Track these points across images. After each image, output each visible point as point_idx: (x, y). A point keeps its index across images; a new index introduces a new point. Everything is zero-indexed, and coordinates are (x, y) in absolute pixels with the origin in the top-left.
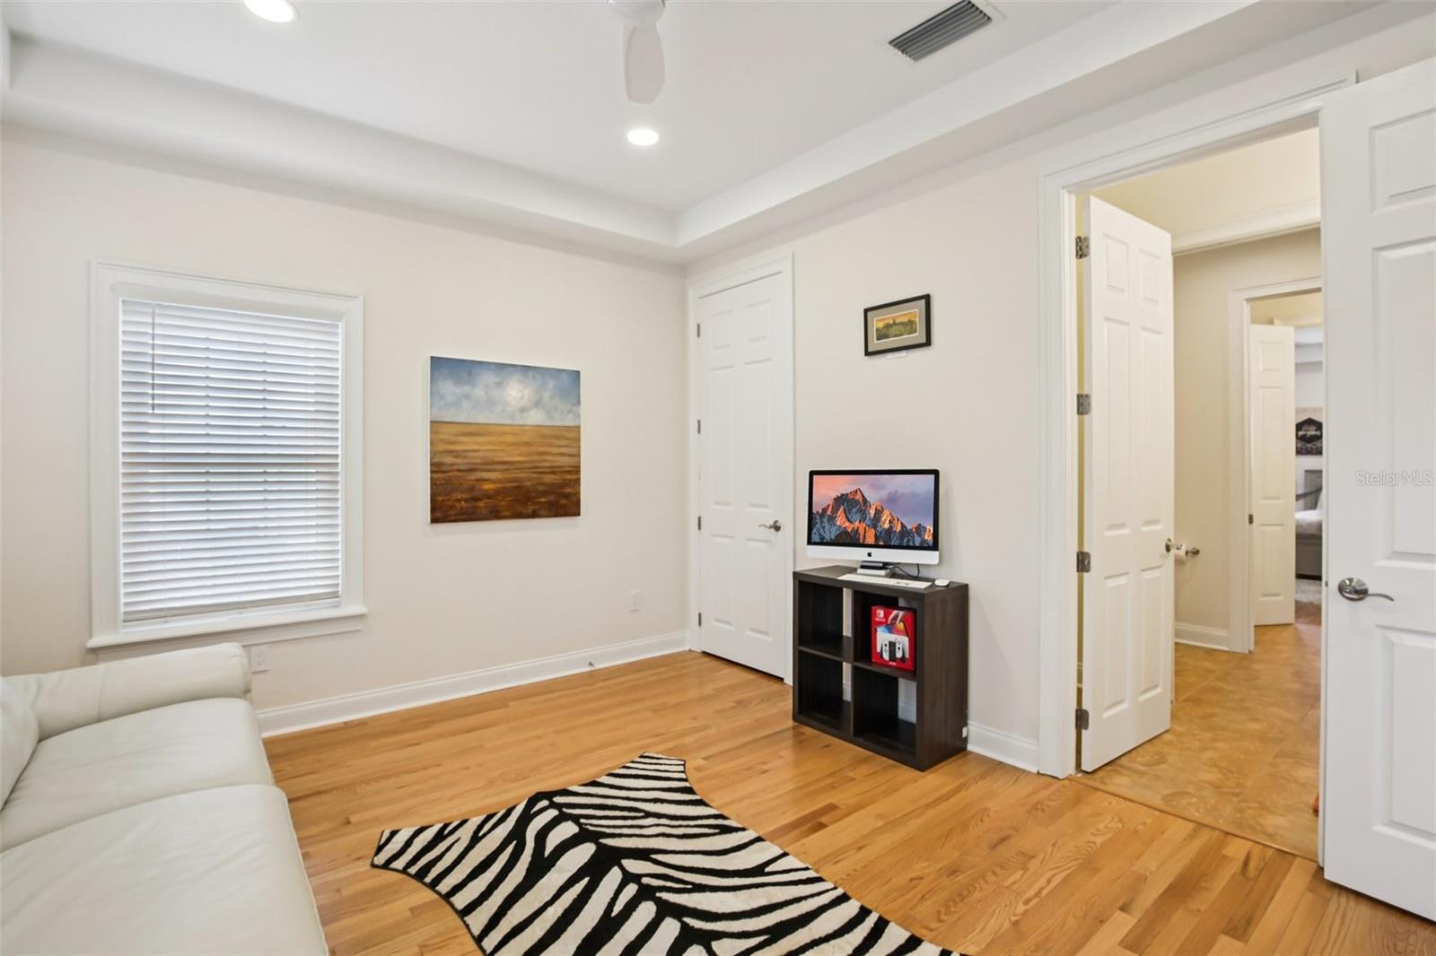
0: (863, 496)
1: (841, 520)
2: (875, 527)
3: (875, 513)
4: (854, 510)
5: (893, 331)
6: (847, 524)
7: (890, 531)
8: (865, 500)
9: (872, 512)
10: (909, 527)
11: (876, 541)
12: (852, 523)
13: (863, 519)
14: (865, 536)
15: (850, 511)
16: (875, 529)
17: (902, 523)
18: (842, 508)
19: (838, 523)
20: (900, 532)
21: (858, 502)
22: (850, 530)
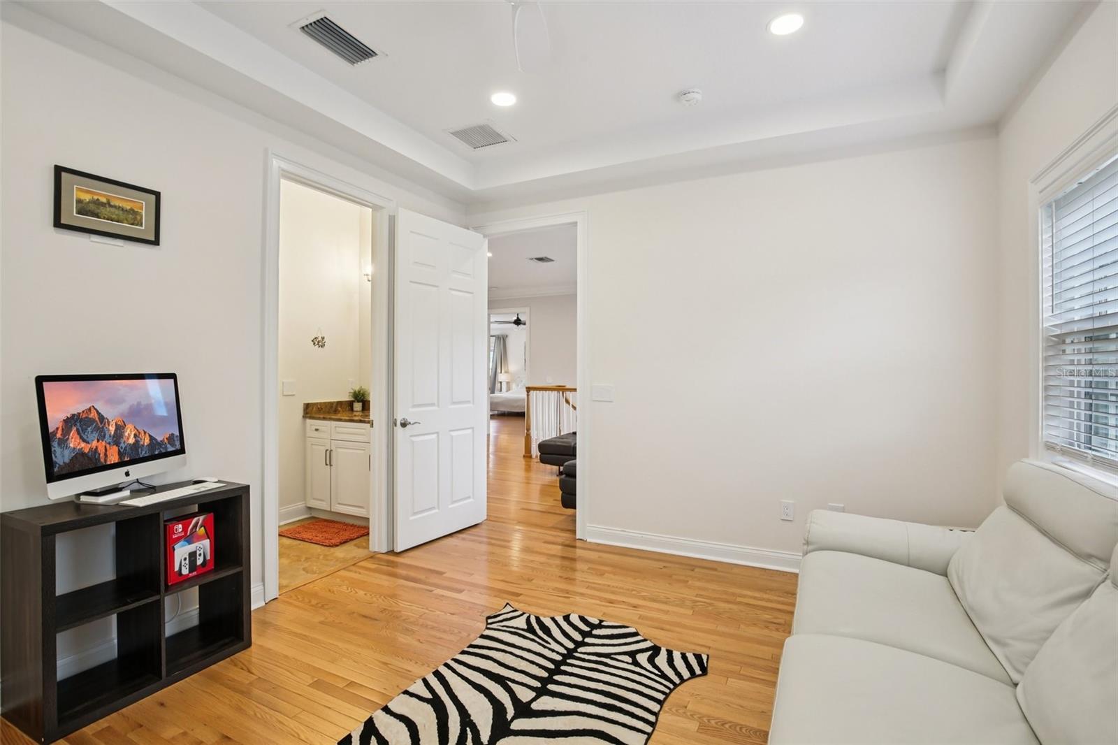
0: (97, 411)
1: (74, 442)
2: (117, 443)
3: (116, 430)
4: (89, 429)
5: (105, 211)
6: (83, 445)
7: (136, 445)
8: (102, 418)
9: (112, 429)
10: (159, 439)
11: (120, 458)
12: (88, 443)
13: (102, 437)
14: (106, 455)
15: (84, 431)
16: (118, 446)
17: (150, 436)
18: (74, 429)
19: (71, 445)
20: (148, 445)
21: (93, 420)
22: (86, 451)
